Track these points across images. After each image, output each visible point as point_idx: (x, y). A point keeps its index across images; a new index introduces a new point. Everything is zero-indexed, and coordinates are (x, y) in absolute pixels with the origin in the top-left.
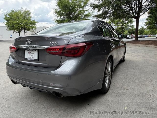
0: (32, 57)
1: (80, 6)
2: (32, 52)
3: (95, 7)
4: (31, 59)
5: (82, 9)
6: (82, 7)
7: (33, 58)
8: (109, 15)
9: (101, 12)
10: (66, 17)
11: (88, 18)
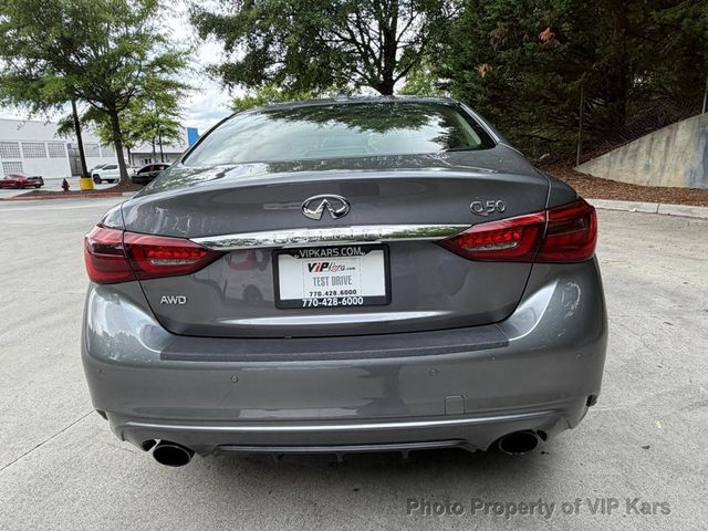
0: (338, 289)
1: (121, 14)
2: (335, 261)
3: (208, 24)
4: (340, 299)
5: (132, 30)
6: (131, 21)
7: (355, 292)
8: (274, 68)
9: (240, 54)
10: (42, 62)
11: (174, 77)
